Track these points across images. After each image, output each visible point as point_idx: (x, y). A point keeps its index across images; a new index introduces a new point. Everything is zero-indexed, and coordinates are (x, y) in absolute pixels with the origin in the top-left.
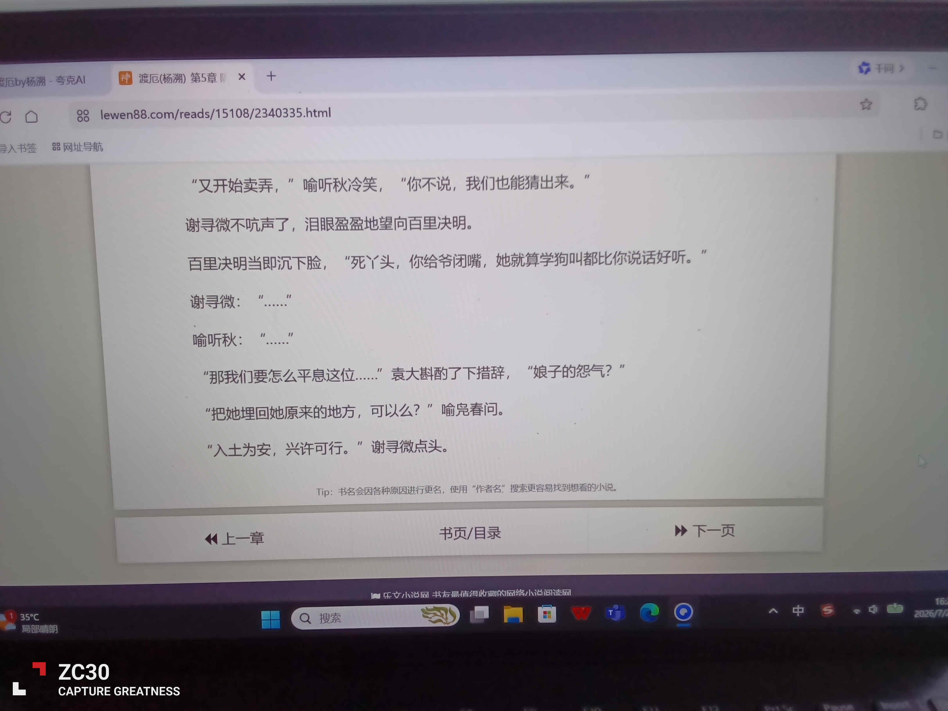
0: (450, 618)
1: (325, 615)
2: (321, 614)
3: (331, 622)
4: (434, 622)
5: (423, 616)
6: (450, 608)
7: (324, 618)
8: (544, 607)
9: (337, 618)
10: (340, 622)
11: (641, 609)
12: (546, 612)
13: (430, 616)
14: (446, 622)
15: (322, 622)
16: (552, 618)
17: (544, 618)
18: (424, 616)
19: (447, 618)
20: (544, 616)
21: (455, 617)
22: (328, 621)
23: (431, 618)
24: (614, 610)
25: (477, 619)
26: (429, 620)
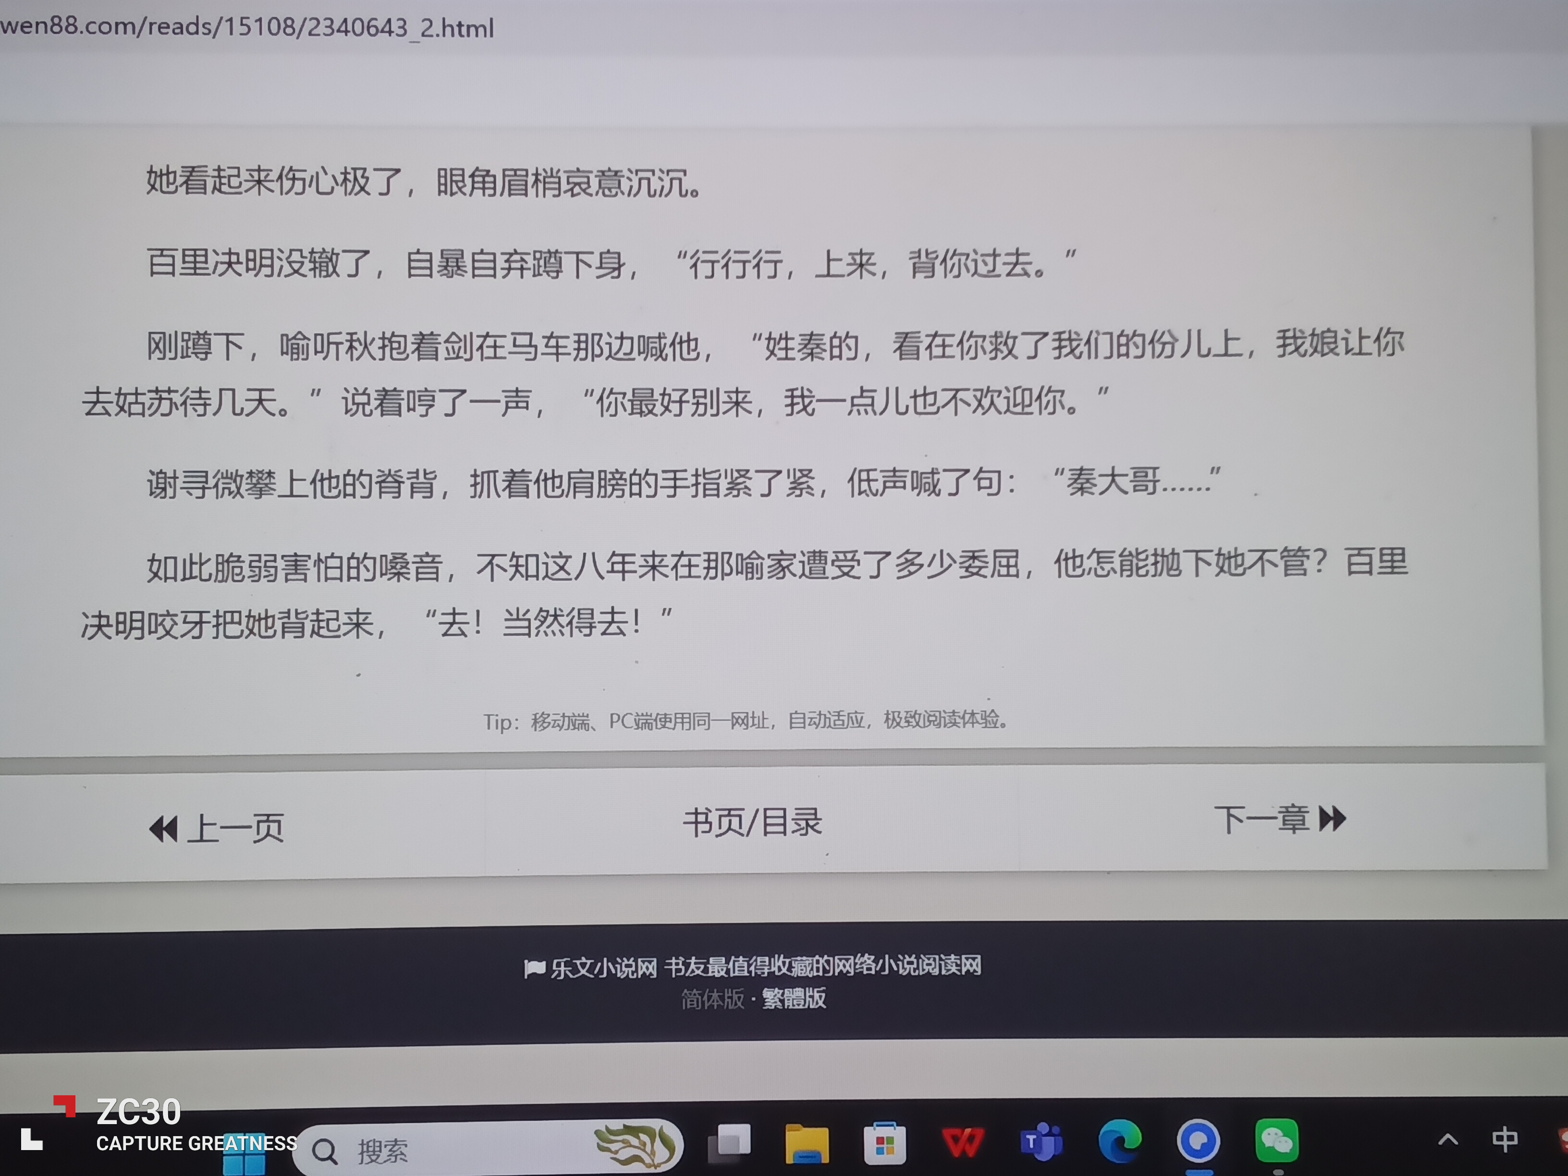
0: (662, 1152)
1: (371, 1144)
2: (363, 1140)
3: (385, 1162)
4: (625, 1162)
5: (598, 1144)
6: (662, 1127)
7: (368, 1151)
8: (878, 1128)
9: (398, 1152)
10: (406, 1161)
11: (1101, 1132)
12: (883, 1138)
13: (614, 1147)
14: (651, 1162)
15: (364, 1162)
16: (897, 1155)
17: (878, 1153)
18: (601, 1148)
19: (653, 1153)
20: (877, 1148)
21: (672, 1150)
22: (377, 1159)
23: (616, 1152)
24: (1040, 1136)
25: (723, 1155)
26: (614, 1156)
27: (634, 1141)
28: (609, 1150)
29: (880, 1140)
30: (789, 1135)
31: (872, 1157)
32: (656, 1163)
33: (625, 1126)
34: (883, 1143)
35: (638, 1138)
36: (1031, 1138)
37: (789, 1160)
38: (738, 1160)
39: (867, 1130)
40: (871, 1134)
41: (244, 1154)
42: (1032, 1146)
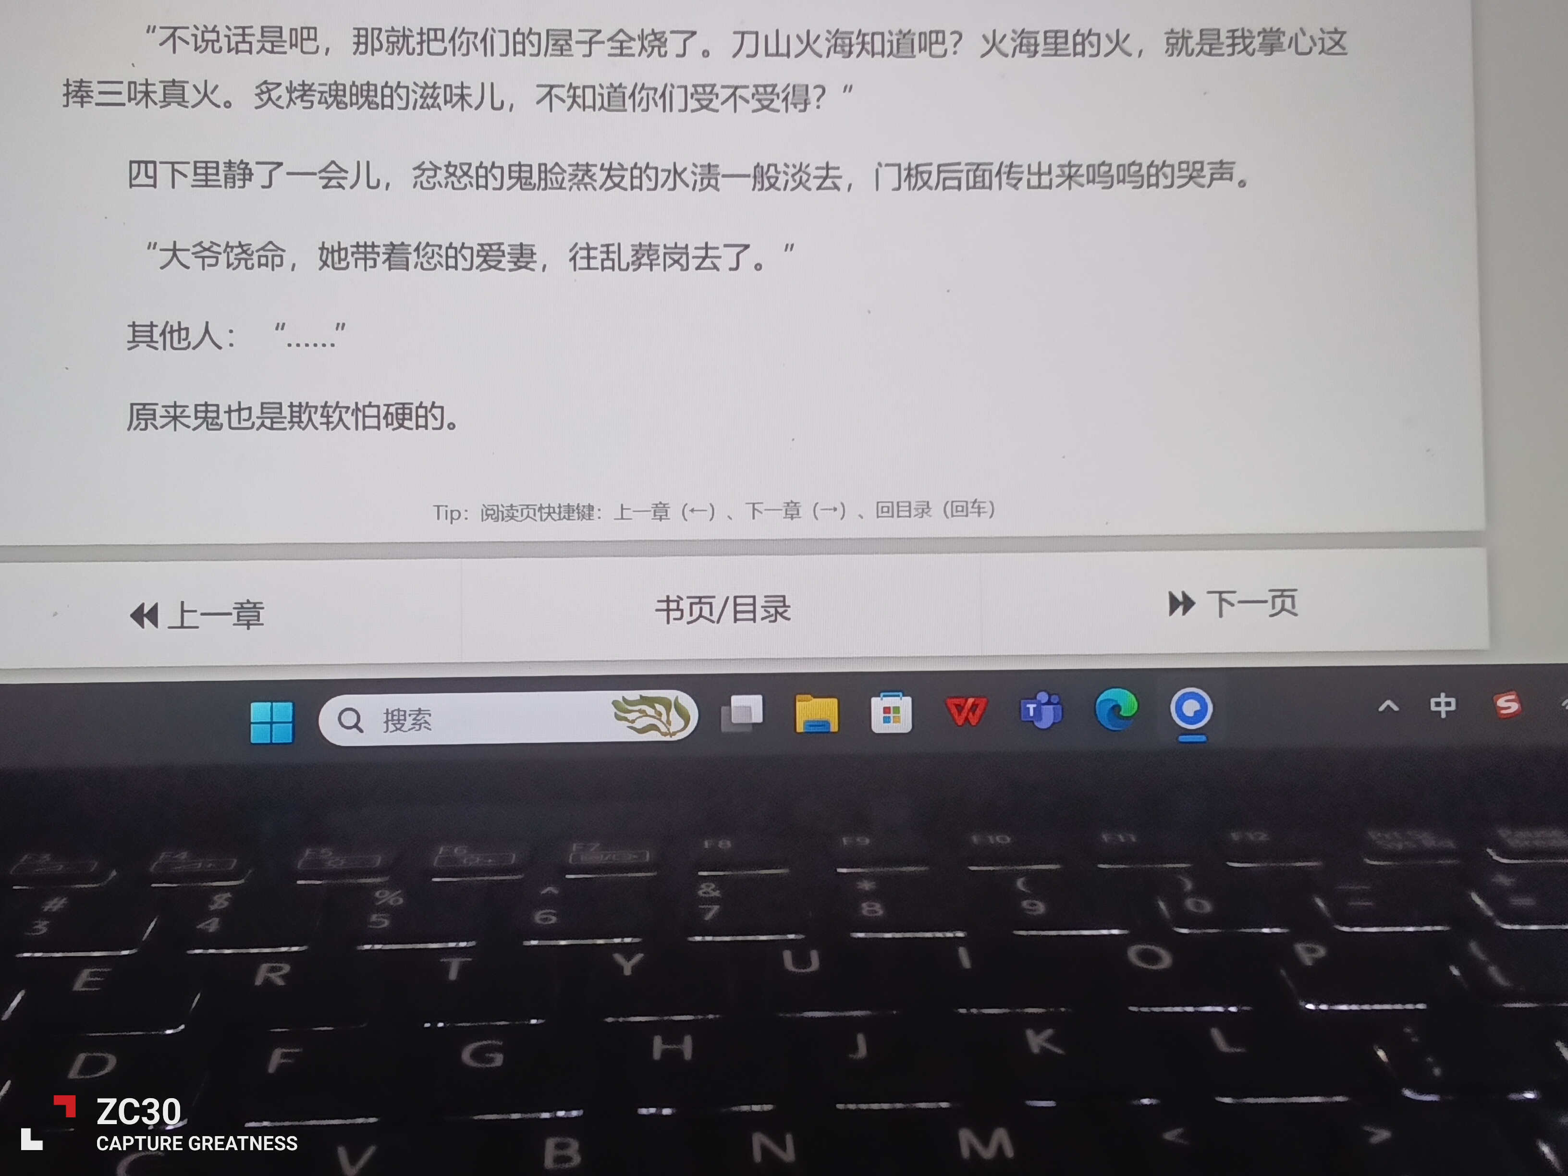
0: (677, 722)
2: (387, 710)
3: (409, 730)
4: (641, 731)
5: (616, 714)
6: (677, 698)
7: (393, 720)
8: (884, 698)
9: (422, 721)
10: (430, 729)
11: (1098, 701)
12: (889, 708)
13: (630, 716)
14: (666, 731)
15: (390, 730)
16: (904, 724)
17: (884, 723)
18: (618, 717)
19: (669, 722)
20: (883, 717)
22: (402, 727)
24: (1040, 704)
25: (736, 724)
26: (630, 725)
27: (650, 711)
28: (626, 719)
29: (887, 710)
30: (798, 704)
31: (878, 725)
32: (672, 731)
33: (641, 696)
34: (890, 713)
35: (654, 708)
36: (1031, 707)
37: (800, 728)
38: (750, 729)
39: (875, 701)
40: (878, 704)
41: (271, 723)
42: (1032, 714)
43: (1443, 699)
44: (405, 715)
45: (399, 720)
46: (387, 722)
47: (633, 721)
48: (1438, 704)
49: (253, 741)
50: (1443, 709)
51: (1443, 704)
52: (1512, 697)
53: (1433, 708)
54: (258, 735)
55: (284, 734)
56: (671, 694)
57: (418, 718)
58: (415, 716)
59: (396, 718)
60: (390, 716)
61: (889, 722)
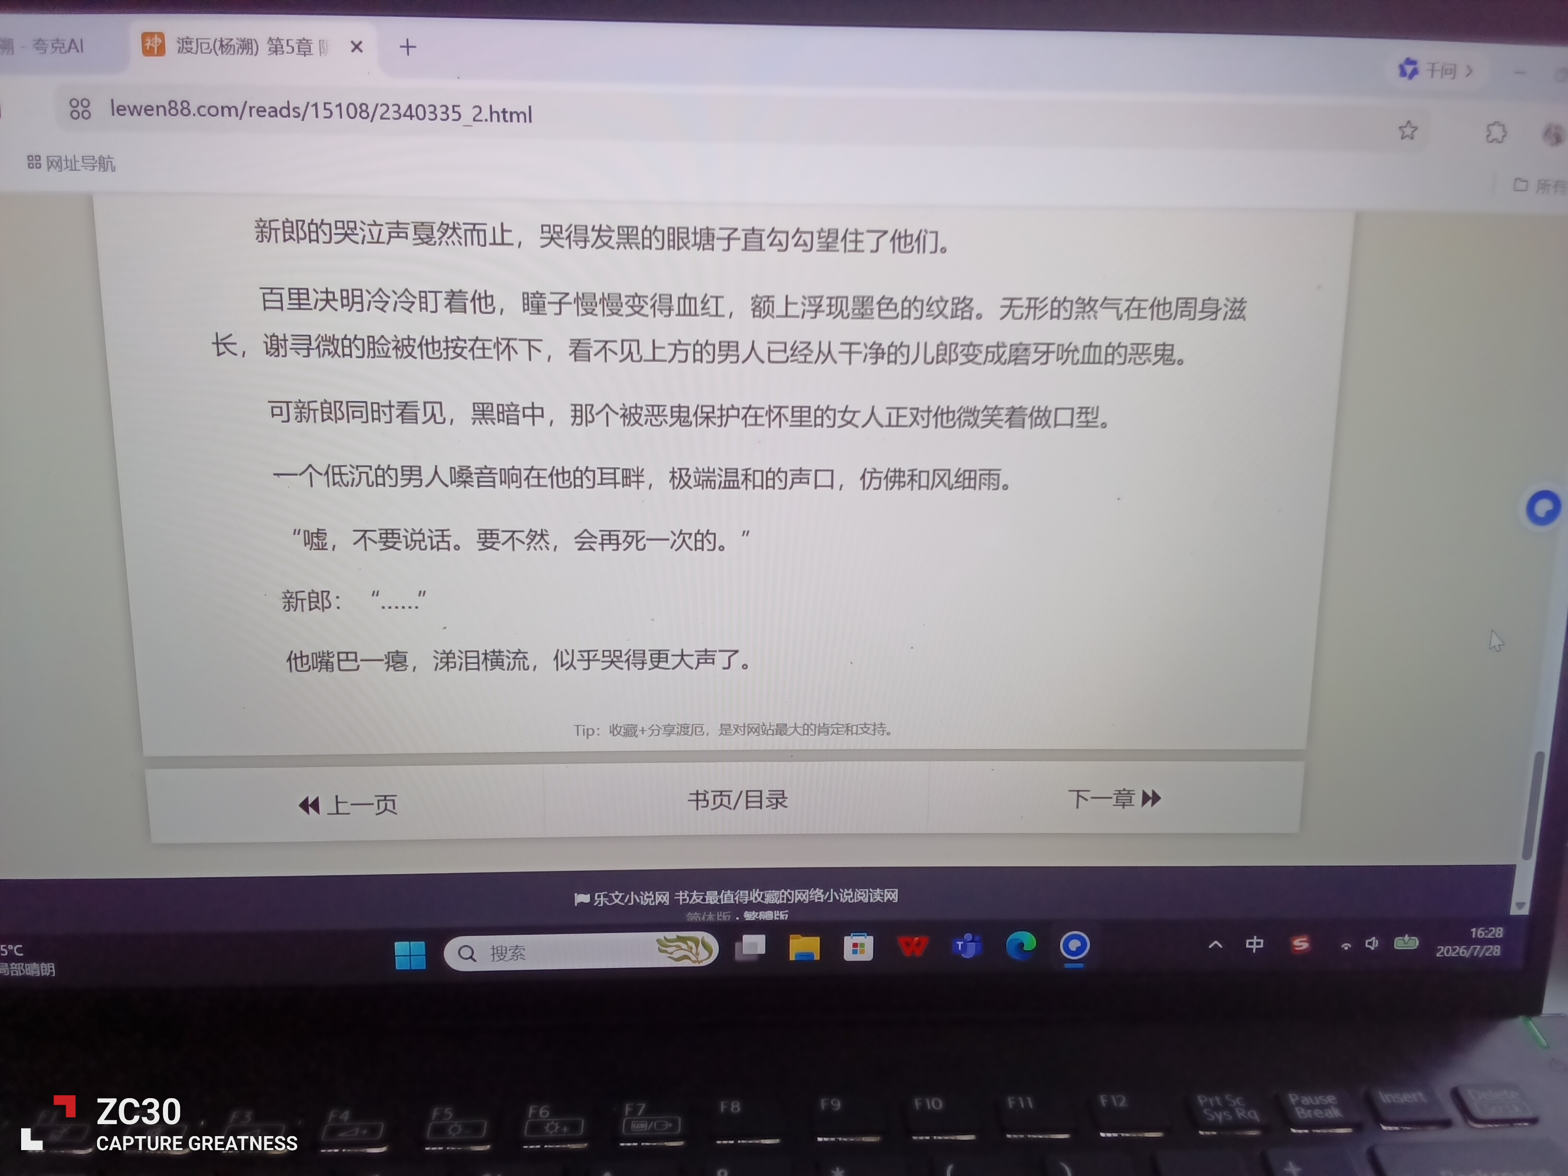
0: (703, 953)
1: (499, 948)
2: (493, 946)
3: (510, 960)
4: (678, 960)
5: (659, 949)
6: (703, 937)
7: (497, 953)
8: (853, 936)
9: (519, 954)
10: (527, 959)
11: (1009, 940)
12: (857, 944)
14: (695, 959)
15: (495, 960)
16: (867, 955)
17: (853, 954)
18: (661, 951)
19: (697, 954)
20: (853, 950)
21: (710, 952)
22: (504, 958)
24: (966, 942)
25: (747, 955)
26: (669, 955)
27: (684, 946)
28: (666, 952)
29: (855, 945)
30: (791, 941)
31: (849, 955)
32: (699, 959)
33: (677, 936)
34: (857, 947)
35: (687, 944)
36: (960, 943)
37: (792, 958)
38: (755, 958)
39: (846, 938)
40: (849, 941)
41: (410, 956)
42: (960, 948)
43: (1255, 940)
44: (506, 950)
45: (502, 953)
46: (493, 954)
47: (672, 953)
48: (1251, 944)
49: (397, 968)
50: (1254, 947)
51: (1255, 944)
52: (1305, 939)
53: (1247, 946)
54: (401, 964)
55: (420, 964)
56: (699, 935)
57: (517, 951)
58: (512, 951)
59: (499, 952)
60: (495, 951)
61: (857, 953)
